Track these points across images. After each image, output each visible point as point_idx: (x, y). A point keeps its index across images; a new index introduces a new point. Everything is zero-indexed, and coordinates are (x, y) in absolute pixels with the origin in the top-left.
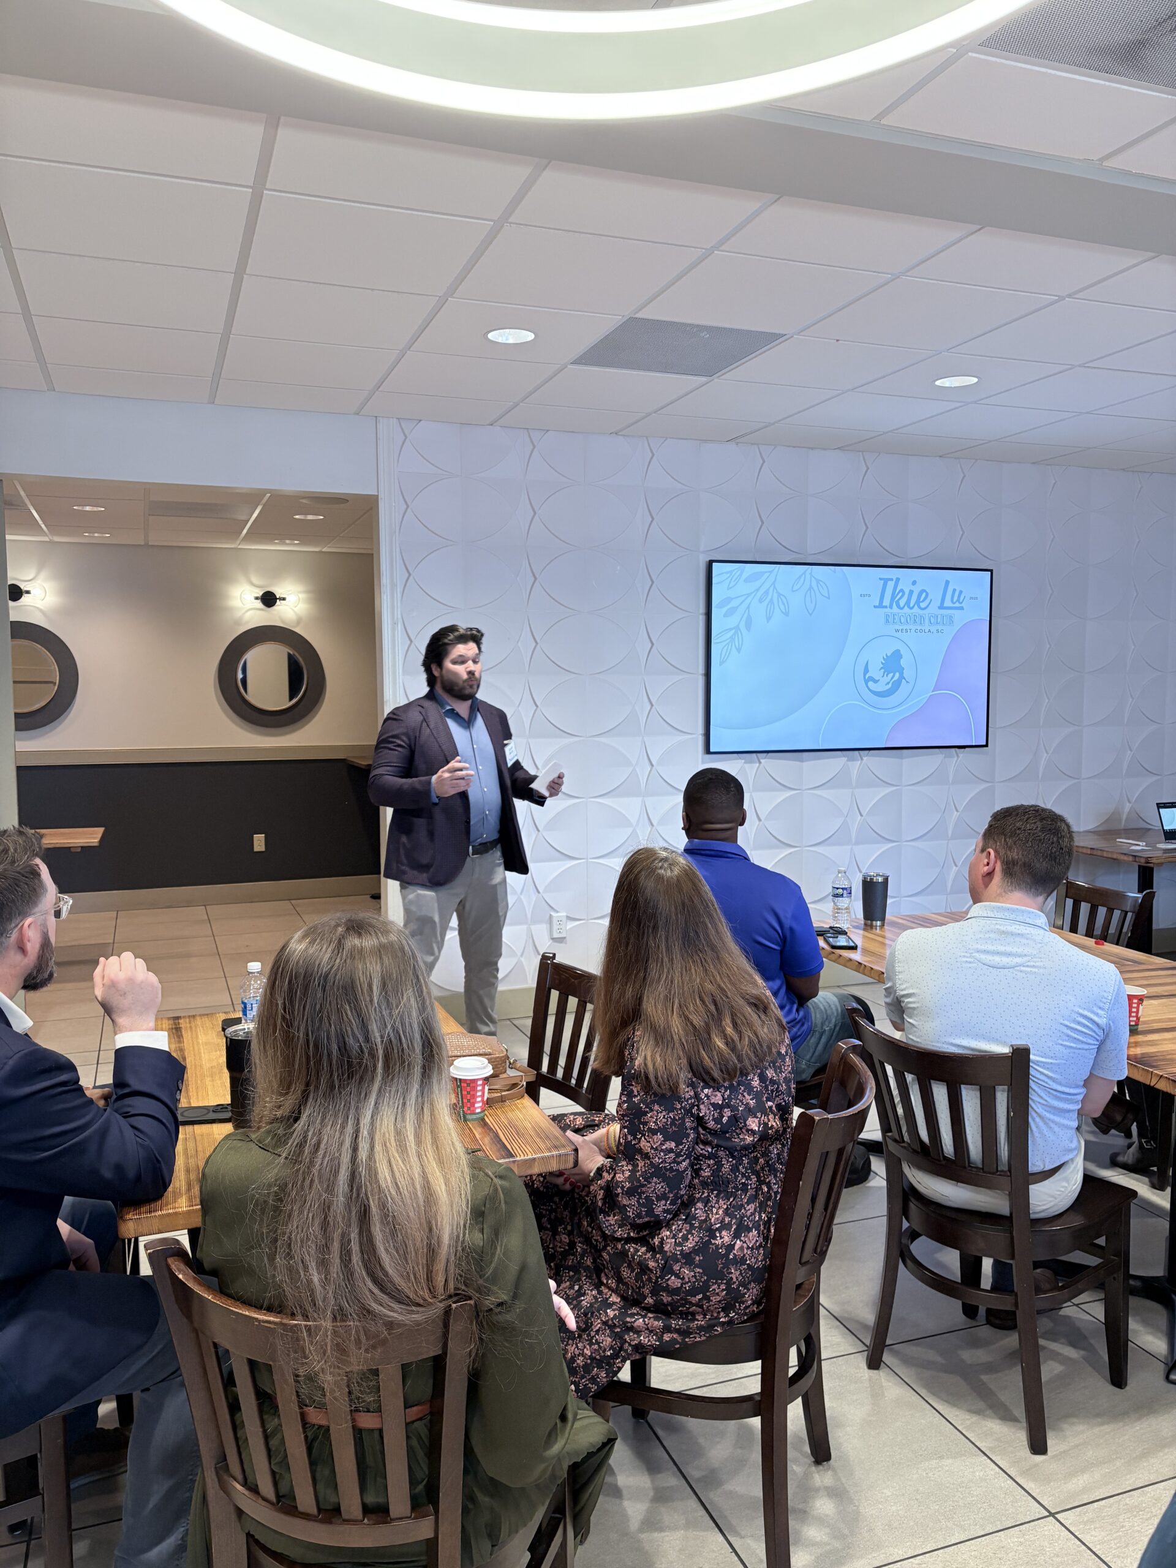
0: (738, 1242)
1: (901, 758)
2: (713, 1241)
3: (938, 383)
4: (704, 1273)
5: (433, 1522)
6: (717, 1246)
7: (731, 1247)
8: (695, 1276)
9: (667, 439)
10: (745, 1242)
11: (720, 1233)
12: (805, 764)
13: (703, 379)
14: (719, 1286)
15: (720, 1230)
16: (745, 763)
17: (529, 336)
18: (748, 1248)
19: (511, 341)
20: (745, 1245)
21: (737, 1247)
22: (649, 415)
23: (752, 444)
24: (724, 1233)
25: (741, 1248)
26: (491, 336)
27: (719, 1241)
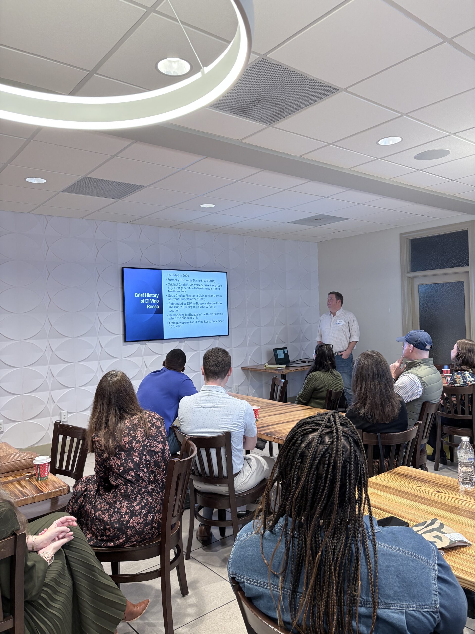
0: (131, 520)
1: (199, 341)
2: (122, 519)
3: (201, 206)
4: (118, 531)
5: (12, 621)
6: (123, 521)
7: (128, 522)
8: (115, 532)
9: (103, 221)
10: (134, 520)
11: (124, 516)
12: (164, 344)
13: (116, 200)
14: (123, 536)
15: (124, 515)
16: (140, 345)
17: (44, 181)
18: (135, 523)
19: (36, 182)
20: (134, 522)
21: (131, 522)
22: (94, 212)
23: (137, 224)
24: (126, 516)
25: (133, 522)
26: (27, 179)
27: (124, 519)
